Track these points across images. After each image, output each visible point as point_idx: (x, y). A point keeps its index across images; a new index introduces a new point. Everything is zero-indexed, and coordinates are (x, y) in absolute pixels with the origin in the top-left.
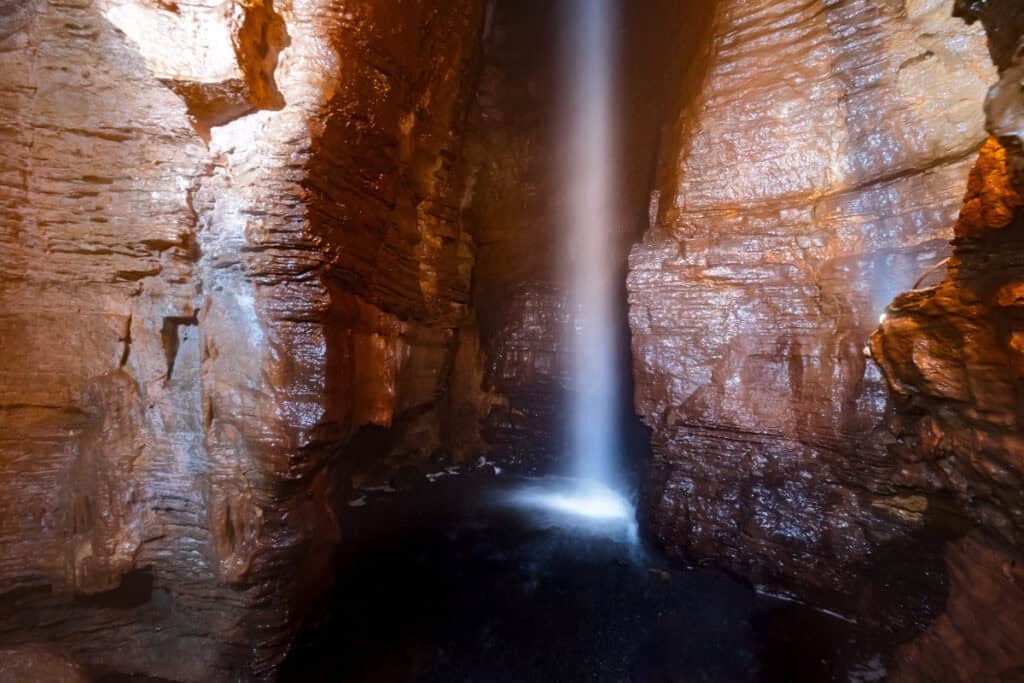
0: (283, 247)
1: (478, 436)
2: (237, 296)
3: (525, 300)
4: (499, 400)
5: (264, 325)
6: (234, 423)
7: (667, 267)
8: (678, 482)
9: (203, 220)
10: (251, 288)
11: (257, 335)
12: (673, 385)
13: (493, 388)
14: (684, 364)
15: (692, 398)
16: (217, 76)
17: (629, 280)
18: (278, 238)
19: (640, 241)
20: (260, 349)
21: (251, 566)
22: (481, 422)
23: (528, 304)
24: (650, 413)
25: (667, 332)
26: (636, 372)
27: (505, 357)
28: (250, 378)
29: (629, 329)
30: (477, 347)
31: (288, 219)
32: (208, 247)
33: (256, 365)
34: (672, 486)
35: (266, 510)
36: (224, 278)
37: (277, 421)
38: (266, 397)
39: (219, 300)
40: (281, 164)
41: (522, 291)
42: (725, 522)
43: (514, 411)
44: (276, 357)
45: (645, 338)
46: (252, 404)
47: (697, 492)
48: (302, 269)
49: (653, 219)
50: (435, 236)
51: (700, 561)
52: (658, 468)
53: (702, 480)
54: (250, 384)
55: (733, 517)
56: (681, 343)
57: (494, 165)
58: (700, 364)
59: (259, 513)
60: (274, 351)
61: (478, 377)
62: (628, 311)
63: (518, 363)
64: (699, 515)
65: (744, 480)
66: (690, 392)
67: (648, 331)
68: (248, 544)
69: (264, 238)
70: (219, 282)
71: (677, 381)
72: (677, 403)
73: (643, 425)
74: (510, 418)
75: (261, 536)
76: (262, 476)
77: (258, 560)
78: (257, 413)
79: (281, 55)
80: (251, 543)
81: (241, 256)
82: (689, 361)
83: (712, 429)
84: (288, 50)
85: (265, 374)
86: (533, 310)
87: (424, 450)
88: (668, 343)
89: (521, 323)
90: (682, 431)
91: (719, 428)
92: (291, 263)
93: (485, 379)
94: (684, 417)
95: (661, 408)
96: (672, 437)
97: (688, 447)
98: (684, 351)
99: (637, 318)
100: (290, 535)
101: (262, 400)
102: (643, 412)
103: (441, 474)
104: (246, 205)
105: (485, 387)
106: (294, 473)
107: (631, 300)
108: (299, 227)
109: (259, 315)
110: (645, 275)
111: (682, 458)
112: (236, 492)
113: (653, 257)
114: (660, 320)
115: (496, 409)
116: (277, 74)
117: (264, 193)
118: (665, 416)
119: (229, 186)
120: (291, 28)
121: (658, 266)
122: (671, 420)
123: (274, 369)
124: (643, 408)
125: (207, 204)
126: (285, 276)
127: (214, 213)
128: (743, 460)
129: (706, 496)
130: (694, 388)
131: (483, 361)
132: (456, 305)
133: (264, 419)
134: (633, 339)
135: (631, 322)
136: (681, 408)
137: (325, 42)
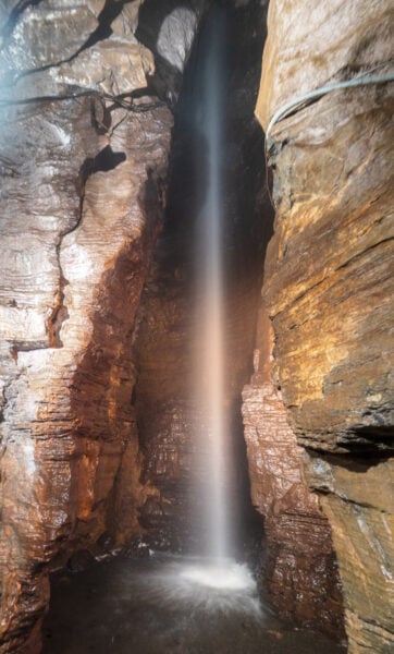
0: (56, 420)
1: (137, 521)
2: (23, 446)
3: (172, 414)
4: (153, 491)
5: (37, 463)
6: (12, 524)
7: (266, 401)
8: (284, 558)
9: (9, 403)
10: (33, 442)
11: (31, 469)
12: (277, 483)
13: (149, 482)
14: (282, 468)
15: (289, 493)
16: (34, 337)
17: (243, 409)
18: (54, 416)
19: (249, 383)
20: (32, 478)
21: (10, 626)
22: (139, 509)
23: (175, 417)
24: (262, 503)
25: (268, 445)
26: (251, 473)
27: (158, 456)
28: (24, 495)
29: (245, 442)
30: (137, 448)
31: (59, 405)
32: (10, 418)
33: (29, 486)
34: (281, 562)
35: (23, 584)
36: (18, 437)
37: (39, 524)
38: (34, 508)
39: (11, 448)
40: (58, 377)
41: (170, 407)
42: (317, 589)
43: (164, 500)
44: (43, 483)
45: (256, 448)
46: (23, 512)
47: (299, 566)
48: (63, 432)
49: (257, 368)
50: (116, 378)
51: (304, 623)
52: (270, 547)
53: (300, 556)
54: (25, 500)
55: (324, 585)
56: (279, 453)
57: (152, 319)
58: (293, 468)
59: (19, 586)
60: (42, 480)
61: (137, 473)
62: (243, 429)
63: (168, 462)
64: (301, 586)
65: (328, 555)
66: (288, 488)
67: (257, 444)
68: (9, 610)
69: (46, 416)
70: (13, 438)
71: (279, 480)
72: (280, 496)
73: (258, 513)
74: (160, 506)
75: (18, 602)
76: (25, 561)
77: (13, 622)
78: (27, 518)
79: (64, 323)
80: (12, 609)
81: (31, 425)
82: (285, 465)
83: (304, 516)
84: (67, 321)
85: (34, 493)
86: (178, 422)
87: (92, 535)
88: (270, 452)
89: (170, 431)
90: (285, 517)
91: (308, 516)
92: (58, 429)
93: (144, 473)
94: (285, 507)
95: (269, 500)
96: (278, 523)
97: (290, 530)
98: (281, 458)
99: (250, 434)
100: (34, 602)
101: (30, 509)
102: (258, 504)
103: (105, 556)
104: (39, 399)
105: (142, 481)
106: (46, 557)
107: (245, 422)
108: (65, 410)
109: (36, 458)
110: (253, 406)
111: (286, 539)
112: (6, 572)
113: (257, 393)
114: (264, 437)
115: (150, 499)
116: (61, 332)
117: (49, 392)
118: (272, 506)
119: (29, 386)
120: (70, 311)
121: (261, 400)
122: (277, 511)
123: (40, 490)
124: (257, 500)
125: (14, 394)
126: (53, 435)
127: (18, 400)
128: (327, 540)
129: (304, 569)
130: (290, 485)
131: (141, 460)
132: (127, 424)
133: (32, 522)
134: (248, 449)
135: (246, 436)
136: (283, 500)
137: (87, 318)
